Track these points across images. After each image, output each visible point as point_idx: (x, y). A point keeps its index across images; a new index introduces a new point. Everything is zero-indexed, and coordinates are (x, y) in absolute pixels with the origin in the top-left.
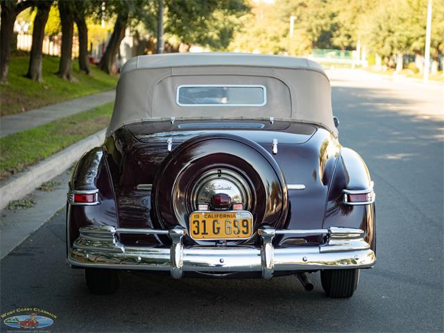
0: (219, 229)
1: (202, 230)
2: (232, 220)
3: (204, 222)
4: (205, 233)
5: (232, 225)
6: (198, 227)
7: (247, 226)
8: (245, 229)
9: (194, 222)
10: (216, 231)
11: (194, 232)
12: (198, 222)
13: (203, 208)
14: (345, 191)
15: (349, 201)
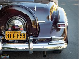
0: (15, 36)
1: (9, 37)
2: (20, 34)
3: (10, 34)
4: (10, 38)
5: (19, 35)
6: (8, 36)
7: (25, 36)
8: (24, 37)
9: (7, 34)
10: (14, 37)
11: (7, 37)
12: (8, 34)
13: (10, 29)
14: (58, 23)
15: (59, 26)
